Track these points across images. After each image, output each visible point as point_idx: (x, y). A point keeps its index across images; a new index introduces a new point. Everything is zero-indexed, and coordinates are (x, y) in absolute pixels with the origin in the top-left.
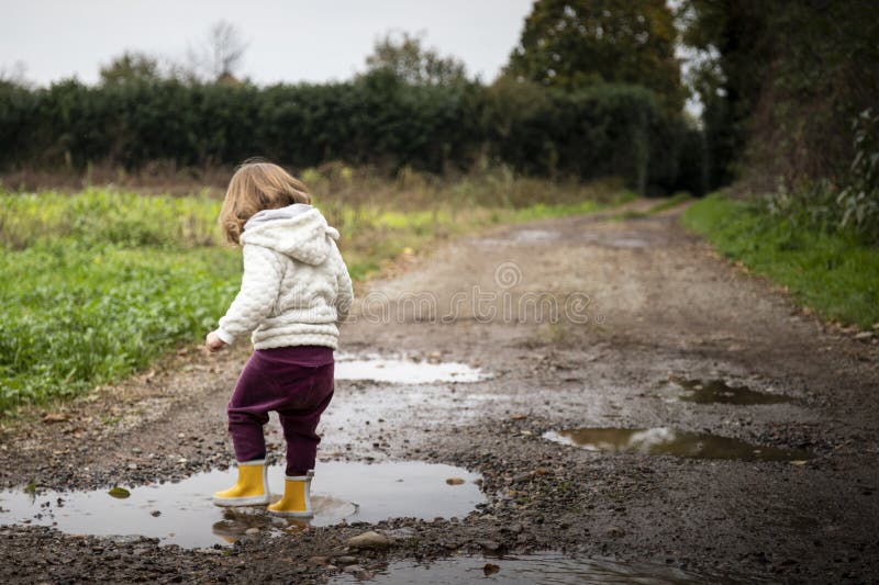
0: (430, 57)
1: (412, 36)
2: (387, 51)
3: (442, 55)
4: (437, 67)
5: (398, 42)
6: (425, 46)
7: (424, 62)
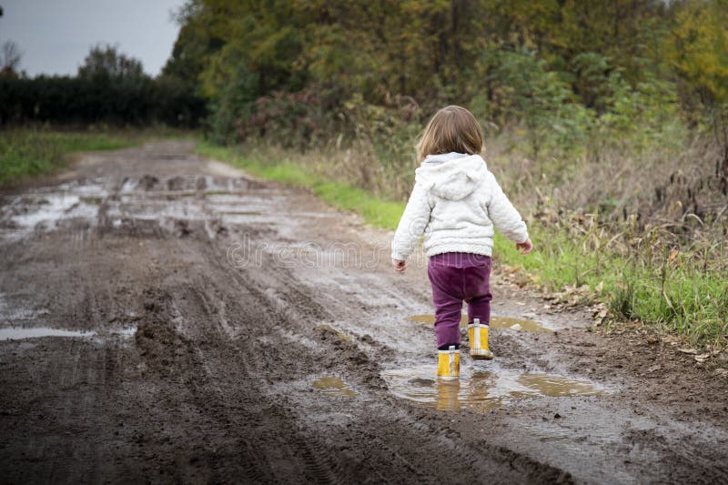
0: (123, 59)
1: (112, 46)
2: (97, 55)
3: (129, 57)
4: (126, 63)
5: (103, 49)
6: (119, 52)
7: (118, 62)
